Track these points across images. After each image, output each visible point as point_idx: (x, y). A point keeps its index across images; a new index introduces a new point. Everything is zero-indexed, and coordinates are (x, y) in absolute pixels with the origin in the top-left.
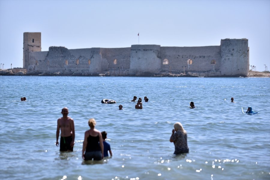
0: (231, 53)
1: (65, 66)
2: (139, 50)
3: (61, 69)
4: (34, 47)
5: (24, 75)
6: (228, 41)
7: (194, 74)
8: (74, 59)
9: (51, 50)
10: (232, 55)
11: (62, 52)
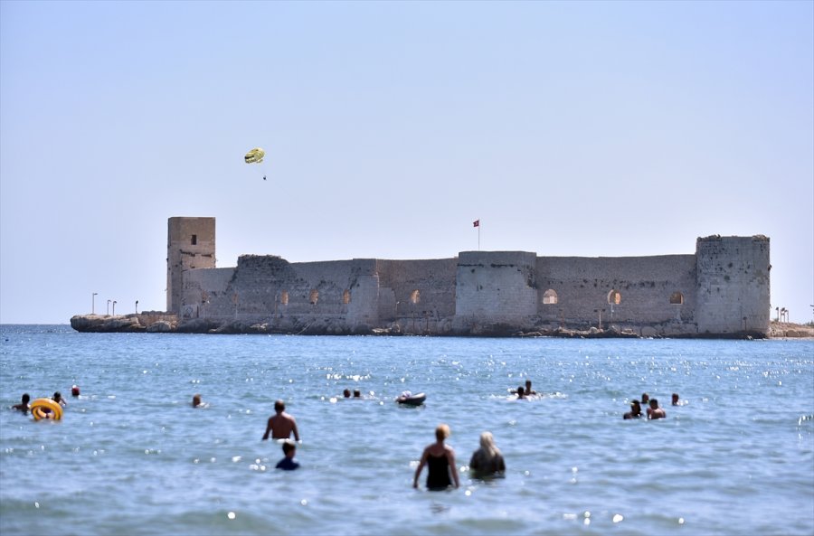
0: (724, 274)
1: (280, 307)
2: (480, 265)
3: (270, 315)
4: (196, 257)
5: (172, 331)
6: (716, 243)
7: (627, 330)
8: (304, 288)
9: (244, 265)
10: (727, 278)
11: (273, 269)
